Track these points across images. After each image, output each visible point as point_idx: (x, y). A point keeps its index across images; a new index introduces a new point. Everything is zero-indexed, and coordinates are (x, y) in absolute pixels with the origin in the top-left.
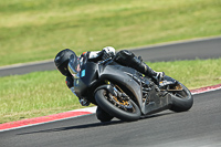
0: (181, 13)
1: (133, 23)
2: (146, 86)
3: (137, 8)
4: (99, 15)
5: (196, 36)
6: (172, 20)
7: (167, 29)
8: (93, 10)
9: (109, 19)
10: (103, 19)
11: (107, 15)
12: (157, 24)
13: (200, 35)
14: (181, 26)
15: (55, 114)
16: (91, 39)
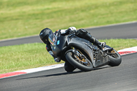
0: (83, 11)
1: (52, 17)
2: (95, 50)
3: (55, 8)
4: (32, 12)
5: (92, 25)
6: (77, 16)
7: (73, 21)
8: (28, 9)
9: (38, 15)
10: (34, 14)
11: (36, 12)
12: (67, 18)
13: (94, 24)
14: (82, 19)
15: (4, 73)
16: (27, 27)
